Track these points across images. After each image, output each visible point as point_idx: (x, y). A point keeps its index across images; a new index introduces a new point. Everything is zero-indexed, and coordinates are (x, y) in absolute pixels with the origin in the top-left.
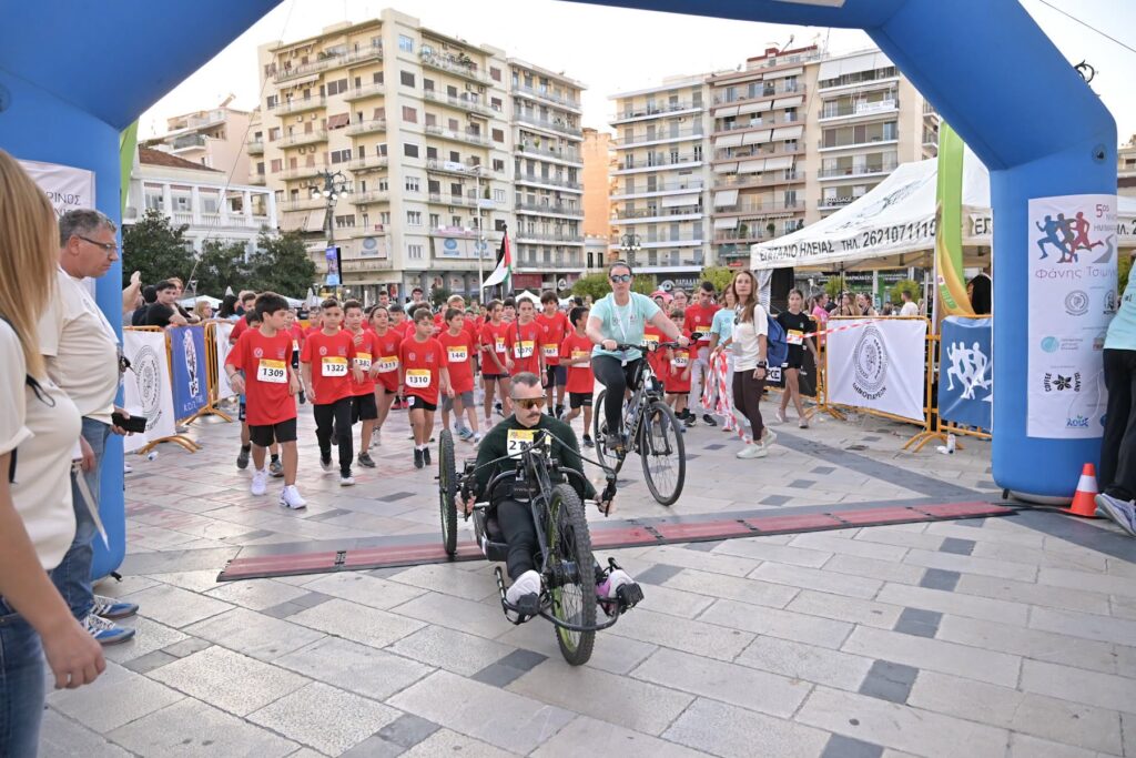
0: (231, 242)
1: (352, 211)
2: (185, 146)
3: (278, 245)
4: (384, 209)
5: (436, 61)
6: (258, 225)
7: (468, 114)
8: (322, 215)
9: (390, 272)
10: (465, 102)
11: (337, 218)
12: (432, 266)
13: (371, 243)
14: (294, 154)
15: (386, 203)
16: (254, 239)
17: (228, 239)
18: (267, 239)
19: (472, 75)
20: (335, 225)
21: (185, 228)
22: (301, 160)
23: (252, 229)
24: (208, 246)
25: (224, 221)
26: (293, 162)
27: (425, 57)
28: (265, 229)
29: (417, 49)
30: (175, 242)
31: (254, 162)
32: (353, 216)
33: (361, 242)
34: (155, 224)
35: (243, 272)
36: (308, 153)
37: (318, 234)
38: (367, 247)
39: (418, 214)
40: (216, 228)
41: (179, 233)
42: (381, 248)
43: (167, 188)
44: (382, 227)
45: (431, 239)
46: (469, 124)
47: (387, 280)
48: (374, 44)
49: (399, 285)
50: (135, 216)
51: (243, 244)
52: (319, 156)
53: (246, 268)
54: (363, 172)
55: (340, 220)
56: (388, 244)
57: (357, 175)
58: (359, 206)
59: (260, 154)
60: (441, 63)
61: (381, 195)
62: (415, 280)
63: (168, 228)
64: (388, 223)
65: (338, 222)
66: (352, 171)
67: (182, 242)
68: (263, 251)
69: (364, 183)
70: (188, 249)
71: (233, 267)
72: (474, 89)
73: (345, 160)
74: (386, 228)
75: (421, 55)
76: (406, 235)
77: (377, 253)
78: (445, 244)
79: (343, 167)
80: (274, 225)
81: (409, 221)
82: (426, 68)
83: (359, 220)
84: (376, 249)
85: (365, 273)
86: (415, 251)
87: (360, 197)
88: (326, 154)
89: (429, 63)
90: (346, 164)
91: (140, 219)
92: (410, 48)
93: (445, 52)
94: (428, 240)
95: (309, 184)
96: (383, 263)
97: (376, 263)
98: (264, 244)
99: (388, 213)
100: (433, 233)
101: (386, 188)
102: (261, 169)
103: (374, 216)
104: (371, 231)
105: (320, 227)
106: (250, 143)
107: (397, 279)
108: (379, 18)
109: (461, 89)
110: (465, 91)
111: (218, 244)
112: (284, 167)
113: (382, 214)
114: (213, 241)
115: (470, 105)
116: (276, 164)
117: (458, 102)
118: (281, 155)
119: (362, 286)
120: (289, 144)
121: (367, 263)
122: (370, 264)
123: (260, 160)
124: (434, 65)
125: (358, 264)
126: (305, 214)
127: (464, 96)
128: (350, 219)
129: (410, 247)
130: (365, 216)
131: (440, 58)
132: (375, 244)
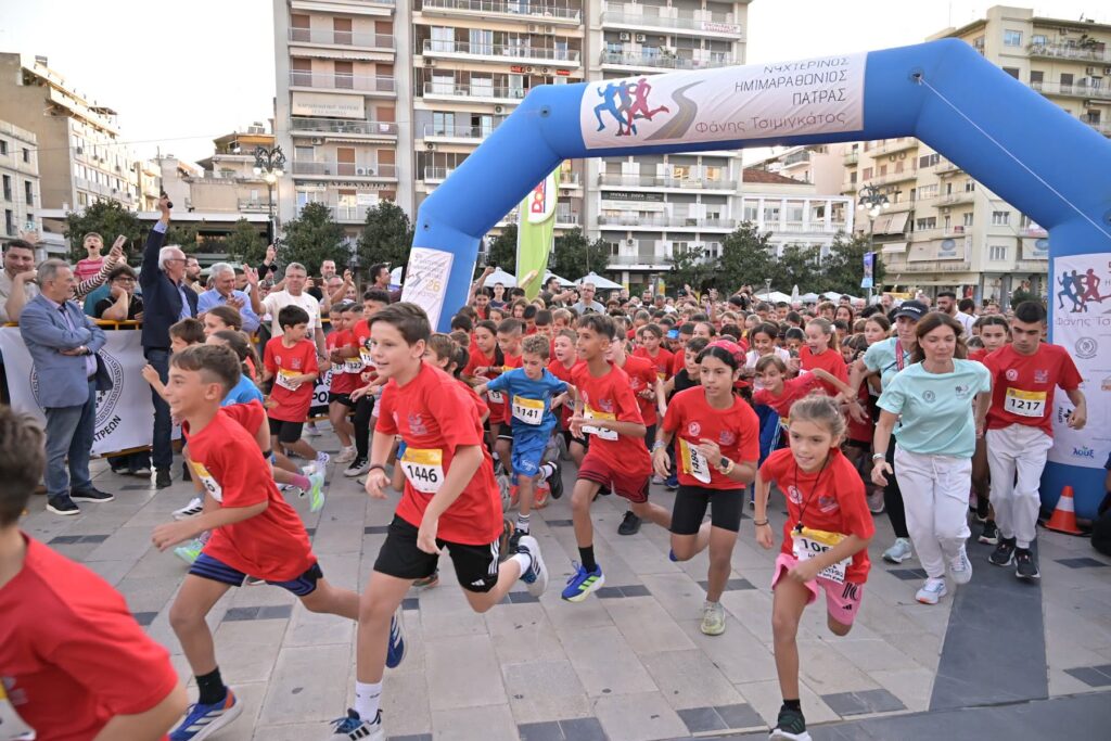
0: (808, 245)
1: (935, 213)
2: (794, 162)
3: (848, 248)
4: (968, 211)
5: (1049, 49)
6: (835, 231)
7: (1086, 101)
8: (905, 217)
9: (966, 273)
10: (1082, 89)
11: (919, 220)
12: (1017, 268)
13: (950, 244)
14: (884, 162)
15: (970, 204)
16: (829, 242)
17: (806, 243)
18: (840, 242)
19: (1095, 58)
20: (916, 226)
21: (769, 235)
22: (891, 166)
23: (828, 234)
24: (787, 249)
25: (806, 228)
26: (884, 169)
27: (1034, 48)
28: (841, 233)
29: (1025, 41)
30: (762, 246)
31: (848, 172)
32: (935, 218)
33: (939, 243)
34: (747, 233)
35: (814, 272)
36: (898, 160)
37: (897, 237)
38: (944, 249)
39: (1007, 214)
40: (798, 234)
41: (764, 240)
42: (960, 250)
43: (762, 202)
44: (962, 228)
45: (1020, 240)
46: (1086, 112)
47: (962, 282)
48: (977, 45)
49: (975, 286)
50: (733, 226)
51: (819, 248)
52: (908, 162)
53: (817, 268)
54: (949, 175)
55: (922, 222)
56: (967, 246)
57: (943, 179)
58: (942, 208)
59: (854, 165)
60: (1055, 52)
61: (967, 197)
62: (997, 282)
63: (756, 235)
64: (971, 224)
65: (920, 224)
66: (939, 174)
67: (767, 246)
68: (834, 253)
69: (950, 185)
70: (770, 252)
71: (806, 268)
72: (1097, 72)
73: (933, 164)
74: (967, 230)
75: (1029, 47)
76: (989, 236)
77: (954, 254)
78: (1036, 245)
79: (930, 170)
80: (849, 230)
81: (994, 222)
82: (1034, 59)
83: (940, 222)
84: (953, 250)
85: (941, 274)
86: (999, 252)
87: (944, 199)
88: (915, 160)
89: (1039, 54)
90: (934, 167)
91: (736, 230)
92: (1017, 42)
93: (1063, 37)
94: (1015, 241)
95: (895, 189)
96: (960, 264)
97: (953, 265)
98: (837, 247)
99: (972, 214)
100: (1022, 234)
101: (973, 189)
102: (854, 178)
103: (957, 218)
104: (951, 233)
105: (900, 229)
106: (846, 155)
107: (975, 281)
108: (984, 17)
109: (1078, 74)
110: (1084, 76)
111: (797, 248)
112: (874, 174)
113: (966, 216)
114: (792, 245)
115: (1089, 91)
116: (867, 173)
117: (1074, 89)
118: (873, 164)
119: (936, 287)
120: (882, 153)
121: (942, 265)
122: (947, 265)
123: (853, 170)
124: (1046, 55)
125: (934, 265)
126: (888, 218)
127: (1083, 83)
128: (932, 221)
129: (992, 248)
130: (947, 218)
131: (1054, 46)
132: (954, 246)
